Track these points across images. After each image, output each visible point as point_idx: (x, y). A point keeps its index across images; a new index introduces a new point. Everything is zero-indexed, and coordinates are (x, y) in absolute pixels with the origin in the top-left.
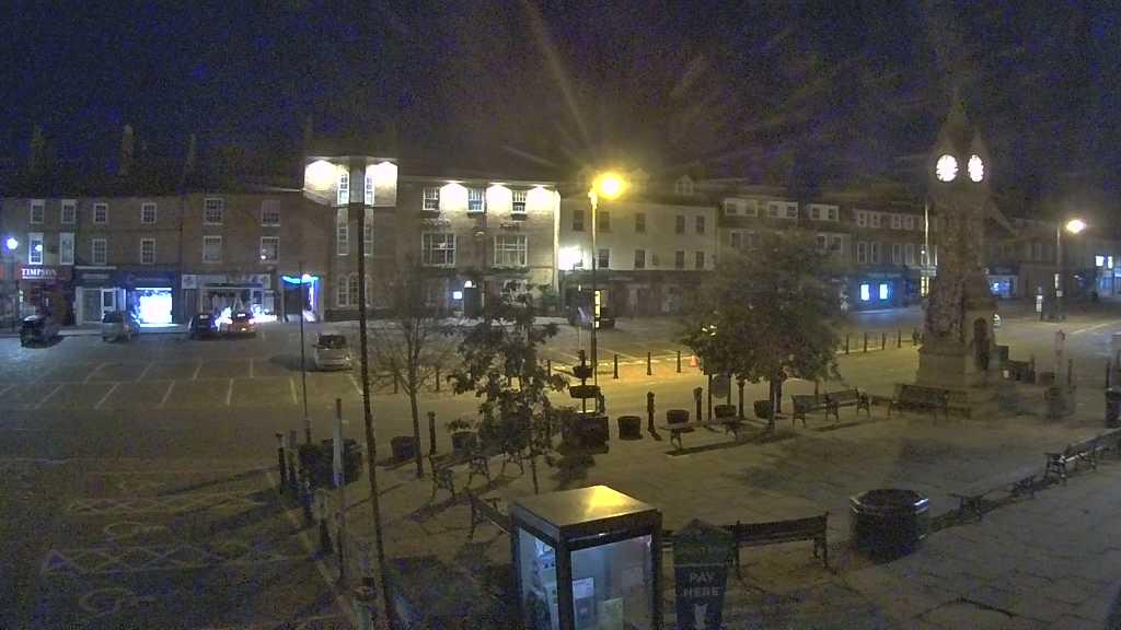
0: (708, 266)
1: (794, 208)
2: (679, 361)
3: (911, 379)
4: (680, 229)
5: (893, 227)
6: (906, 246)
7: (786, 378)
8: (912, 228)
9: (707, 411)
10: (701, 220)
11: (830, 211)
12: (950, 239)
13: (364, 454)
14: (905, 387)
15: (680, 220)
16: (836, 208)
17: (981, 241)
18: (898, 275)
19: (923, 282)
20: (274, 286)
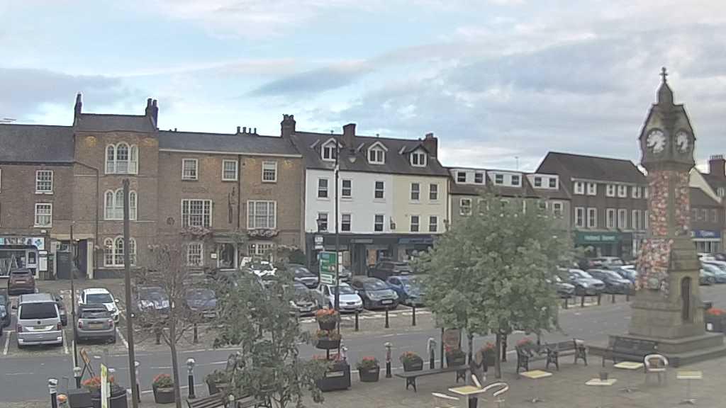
0: (441, 229)
1: (517, 177)
2: (414, 315)
3: (624, 333)
4: (415, 196)
5: (608, 195)
6: (620, 211)
7: (510, 331)
8: (625, 196)
9: (439, 361)
10: (434, 187)
11: (551, 180)
12: (659, 205)
13: (129, 399)
14: (618, 338)
15: (416, 186)
16: (556, 177)
17: (688, 208)
18: (612, 238)
19: (635, 245)
20: (47, 248)
